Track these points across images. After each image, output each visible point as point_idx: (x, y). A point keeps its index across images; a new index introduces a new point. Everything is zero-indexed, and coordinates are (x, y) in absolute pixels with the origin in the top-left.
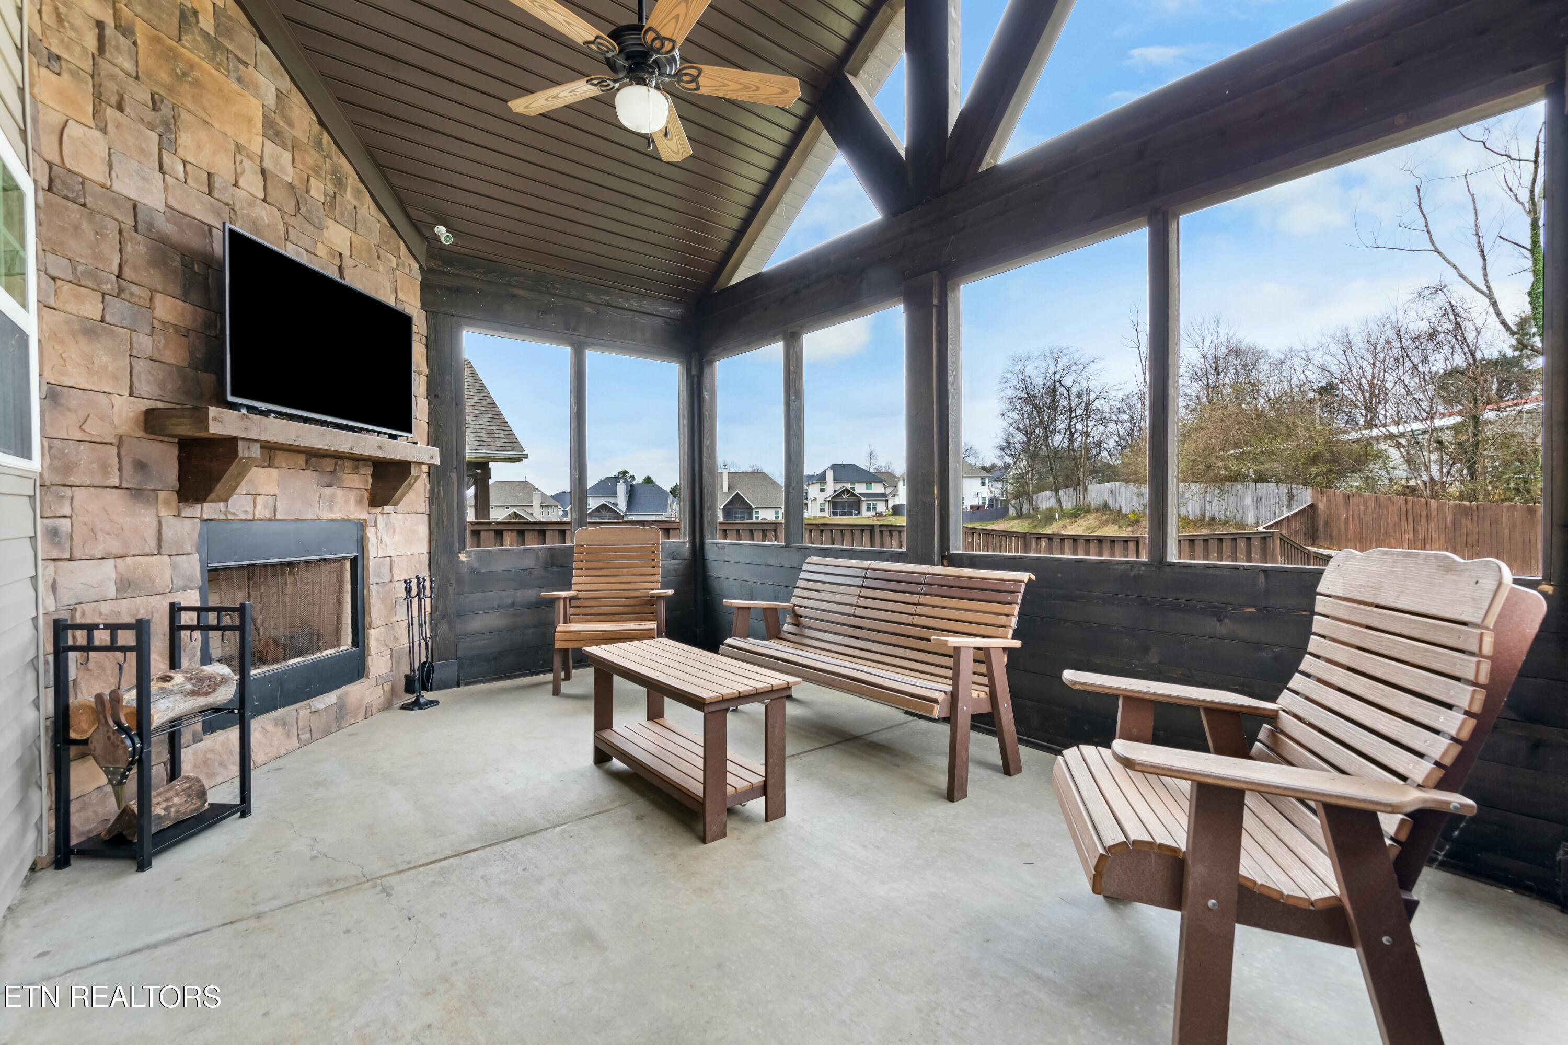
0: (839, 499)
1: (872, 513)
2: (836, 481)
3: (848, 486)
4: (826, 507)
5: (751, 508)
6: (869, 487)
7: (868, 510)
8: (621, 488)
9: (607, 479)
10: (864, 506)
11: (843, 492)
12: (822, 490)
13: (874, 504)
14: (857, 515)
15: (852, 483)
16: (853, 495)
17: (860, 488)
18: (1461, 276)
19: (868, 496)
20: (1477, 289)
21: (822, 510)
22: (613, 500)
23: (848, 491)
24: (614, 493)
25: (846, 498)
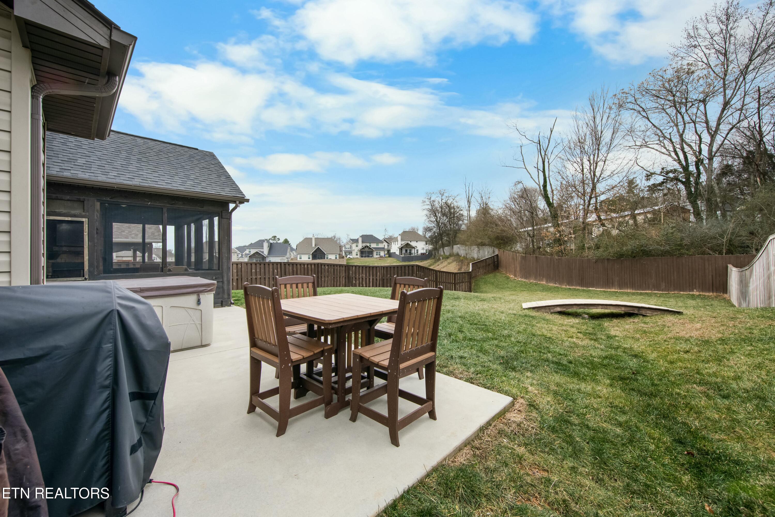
0: (363, 250)
1: (378, 256)
2: (363, 242)
3: (368, 245)
4: (359, 253)
5: (325, 254)
6: (377, 245)
7: (377, 255)
8: (266, 245)
9: (260, 241)
10: (375, 253)
11: (365, 247)
12: (357, 246)
13: (379, 252)
14: (371, 257)
15: (370, 243)
16: (370, 248)
17: (373, 245)
18: (531, 177)
19: (376, 249)
20: (536, 182)
21: (357, 255)
22: (262, 250)
23: (368, 247)
24: (262, 247)
25: (367, 249)
